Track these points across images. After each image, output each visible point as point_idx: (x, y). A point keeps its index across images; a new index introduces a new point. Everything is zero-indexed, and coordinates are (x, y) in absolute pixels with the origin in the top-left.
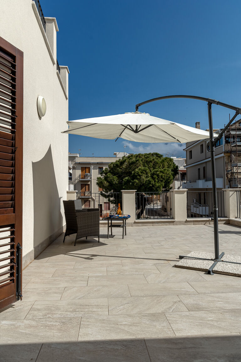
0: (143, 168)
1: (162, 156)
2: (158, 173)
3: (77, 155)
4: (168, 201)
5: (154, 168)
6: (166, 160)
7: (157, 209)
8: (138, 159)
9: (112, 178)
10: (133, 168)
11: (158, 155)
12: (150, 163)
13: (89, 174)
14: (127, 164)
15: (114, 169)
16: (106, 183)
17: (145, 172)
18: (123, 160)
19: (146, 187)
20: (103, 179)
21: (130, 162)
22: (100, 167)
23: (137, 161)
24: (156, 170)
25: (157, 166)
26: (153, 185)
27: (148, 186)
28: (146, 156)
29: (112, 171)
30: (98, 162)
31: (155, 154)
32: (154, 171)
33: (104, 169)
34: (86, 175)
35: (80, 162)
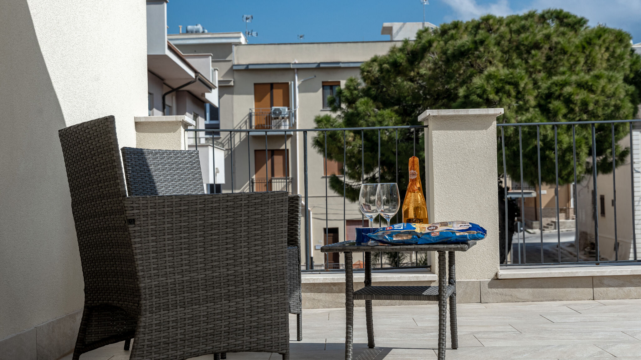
0: (503, 72)
1: (581, 22)
2: (568, 89)
3: (239, 37)
4: (603, 213)
5: (550, 73)
6: (599, 37)
7: (558, 245)
8: (483, 35)
9: (375, 116)
10: (460, 75)
11: (565, 20)
12: (533, 52)
13: (285, 110)
14: (434, 61)
15: (382, 83)
16: (352, 137)
17: (512, 86)
18: (420, 43)
19: (516, 149)
20: (340, 125)
21: (449, 52)
22: (329, 81)
23: (479, 46)
24: (557, 81)
25: (561, 64)
26: (549, 141)
27: (527, 148)
28: (513, 24)
29: (373, 92)
30: (318, 62)
31: (553, 17)
32: (552, 84)
33: (343, 86)
34: (275, 113)
35: (248, 65)
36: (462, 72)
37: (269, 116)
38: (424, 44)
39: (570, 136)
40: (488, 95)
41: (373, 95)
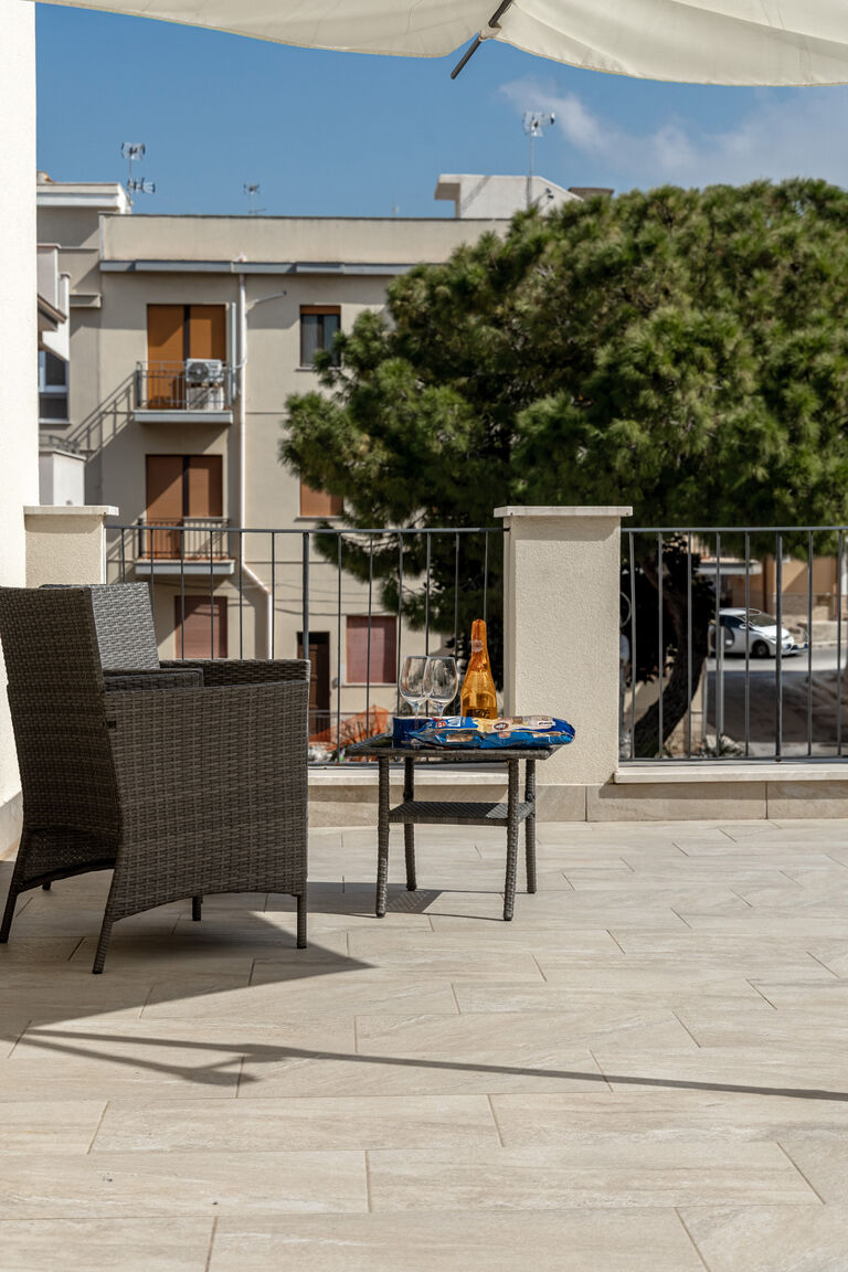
0: (692, 317)
2: (825, 360)
3: (113, 195)
5: (792, 321)
7: (808, 677)
8: (653, 232)
9: (417, 400)
10: (601, 316)
11: (829, 205)
12: (757, 274)
13: (216, 367)
14: (548, 284)
15: (432, 325)
16: (367, 443)
17: (708, 349)
18: (517, 242)
19: (713, 483)
20: (342, 416)
21: (579, 266)
22: (317, 304)
23: (643, 256)
24: (804, 340)
25: (816, 301)
26: (782, 468)
27: (736, 481)
28: (719, 208)
29: (414, 345)
30: (293, 261)
31: (803, 196)
32: (794, 345)
33: (347, 327)
34: (192, 374)
35: (134, 263)
36: (605, 310)
37: (181, 380)
38: (527, 245)
39: (825, 459)
40: (657, 366)
41: (413, 353)
